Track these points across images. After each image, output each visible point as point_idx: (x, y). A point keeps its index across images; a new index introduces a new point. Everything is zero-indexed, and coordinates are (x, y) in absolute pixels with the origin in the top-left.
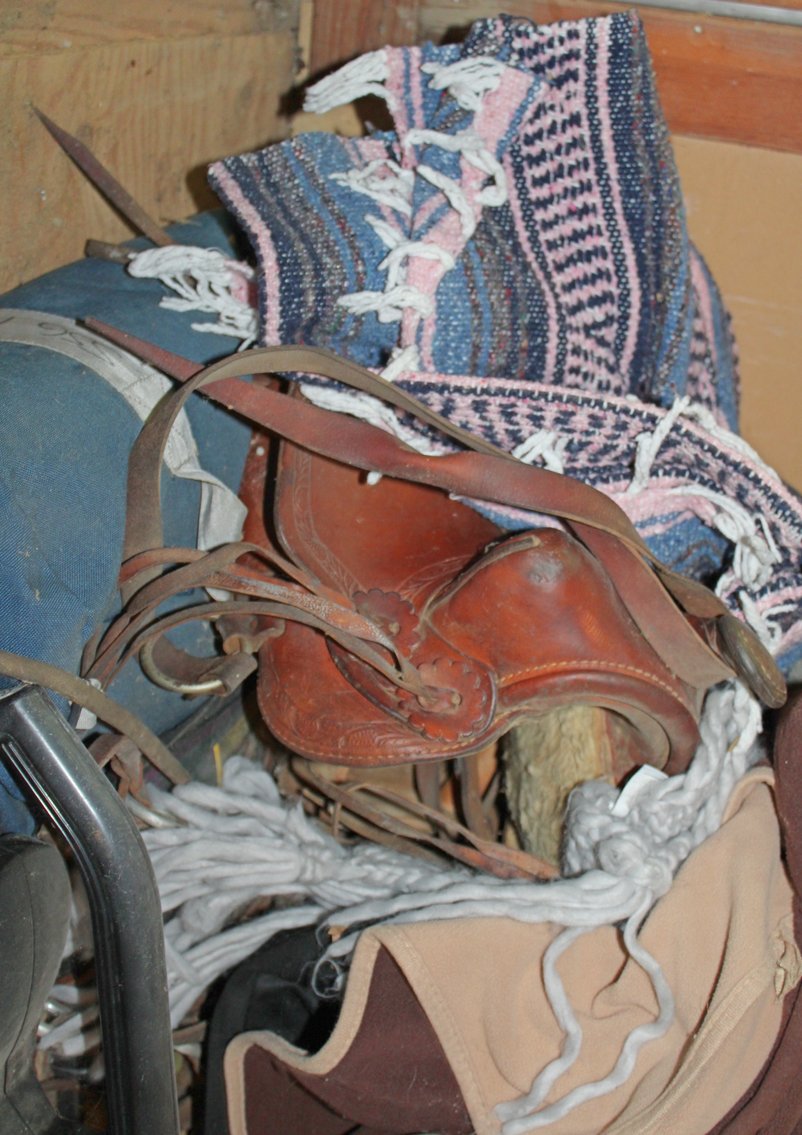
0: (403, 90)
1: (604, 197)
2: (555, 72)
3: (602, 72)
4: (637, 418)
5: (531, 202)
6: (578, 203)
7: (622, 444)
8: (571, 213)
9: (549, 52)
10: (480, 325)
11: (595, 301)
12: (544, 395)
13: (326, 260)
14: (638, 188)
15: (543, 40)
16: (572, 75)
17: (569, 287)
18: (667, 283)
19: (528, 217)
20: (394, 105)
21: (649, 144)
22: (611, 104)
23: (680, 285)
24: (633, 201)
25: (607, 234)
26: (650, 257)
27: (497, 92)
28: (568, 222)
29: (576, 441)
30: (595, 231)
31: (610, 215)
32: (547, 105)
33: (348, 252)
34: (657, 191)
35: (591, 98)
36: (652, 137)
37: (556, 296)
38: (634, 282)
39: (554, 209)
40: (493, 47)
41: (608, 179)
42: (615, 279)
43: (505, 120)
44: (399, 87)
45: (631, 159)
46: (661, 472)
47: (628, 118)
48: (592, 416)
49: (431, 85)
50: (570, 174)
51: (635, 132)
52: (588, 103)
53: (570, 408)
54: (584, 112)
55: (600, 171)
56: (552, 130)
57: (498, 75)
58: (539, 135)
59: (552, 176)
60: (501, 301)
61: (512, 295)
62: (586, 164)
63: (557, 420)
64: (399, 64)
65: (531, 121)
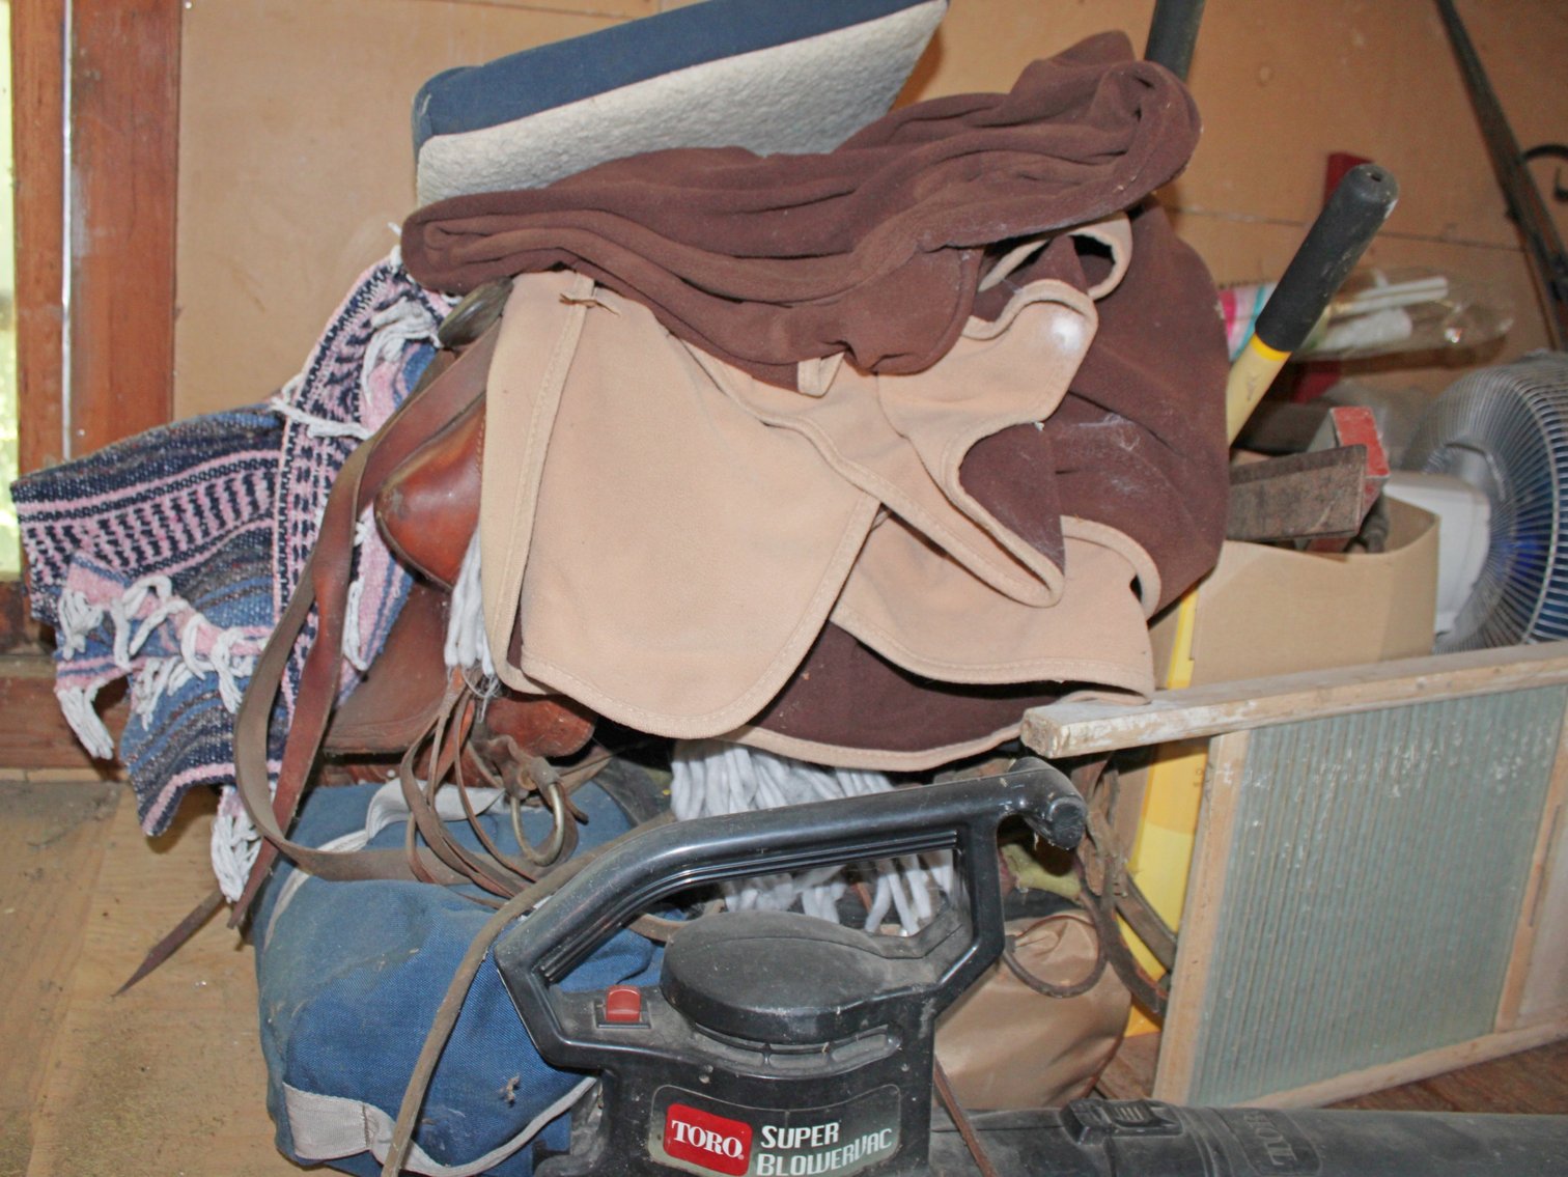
0: (92, 675)
1: (164, 492)
2: (68, 546)
3: (62, 505)
4: (295, 440)
5: (174, 556)
6: (171, 514)
7: (326, 450)
8: (180, 520)
9: (51, 552)
10: (261, 588)
11: (251, 491)
12: (281, 523)
13: (199, 725)
14: (155, 465)
15: (42, 559)
16: (68, 531)
17: (237, 512)
18: (234, 430)
19: (186, 556)
20: (101, 682)
21: (121, 459)
22: (88, 495)
23: (235, 419)
24: (166, 468)
25: (194, 487)
26: (216, 447)
27: (87, 593)
28: (188, 521)
29: (326, 491)
30: (194, 497)
31: (177, 486)
32: (95, 549)
33: (195, 707)
34: (156, 448)
35: (85, 513)
36: (115, 457)
37: (243, 523)
38: (234, 458)
39: (180, 536)
40: (51, 601)
41: (149, 491)
42: (233, 475)
43: (108, 584)
44: (88, 678)
45: (132, 472)
46: (356, 414)
47: (100, 480)
48: (299, 480)
49: (82, 650)
50: (148, 524)
51: (111, 472)
52: (89, 515)
53: (291, 499)
54: (97, 517)
55: (143, 498)
56: (114, 543)
57: (73, 595)
58: (119, 554)
59: (153, 539)
60: (243, 571)
61: (238, 562)
62: (138, 511)
63: (305, 509)
64: (68, 681)
65: (109, 562)
